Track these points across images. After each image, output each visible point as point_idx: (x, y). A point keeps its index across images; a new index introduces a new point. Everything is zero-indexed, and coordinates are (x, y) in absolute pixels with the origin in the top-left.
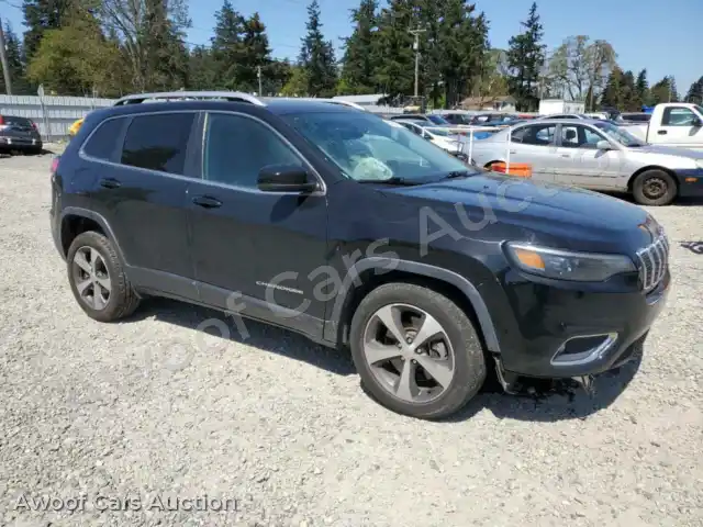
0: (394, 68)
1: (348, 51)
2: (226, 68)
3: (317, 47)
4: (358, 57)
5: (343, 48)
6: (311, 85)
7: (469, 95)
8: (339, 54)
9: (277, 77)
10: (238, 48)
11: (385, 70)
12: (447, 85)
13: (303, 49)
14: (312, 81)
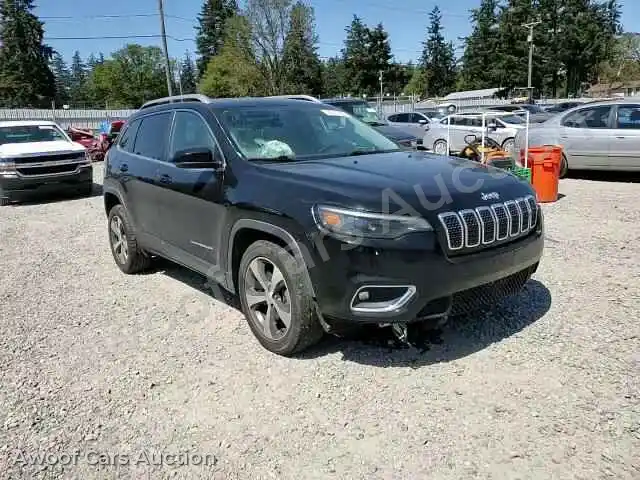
0: (509, 61)
1: (468, 50)
2: (354, 75)
3: (437, 48)
4: (477, 55)
5: (463, 47)
6: (431, 85)
7: (595, 83)
8: (459, 54)
9: (398, 79)
10: (363, 55)
11: (500, 65)
12: (568, 74)
13: (425, 52)
14: (431, 81)
